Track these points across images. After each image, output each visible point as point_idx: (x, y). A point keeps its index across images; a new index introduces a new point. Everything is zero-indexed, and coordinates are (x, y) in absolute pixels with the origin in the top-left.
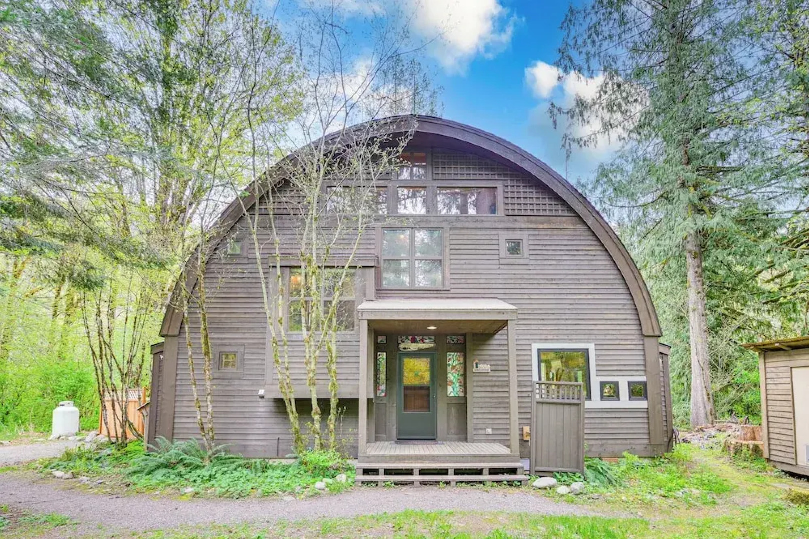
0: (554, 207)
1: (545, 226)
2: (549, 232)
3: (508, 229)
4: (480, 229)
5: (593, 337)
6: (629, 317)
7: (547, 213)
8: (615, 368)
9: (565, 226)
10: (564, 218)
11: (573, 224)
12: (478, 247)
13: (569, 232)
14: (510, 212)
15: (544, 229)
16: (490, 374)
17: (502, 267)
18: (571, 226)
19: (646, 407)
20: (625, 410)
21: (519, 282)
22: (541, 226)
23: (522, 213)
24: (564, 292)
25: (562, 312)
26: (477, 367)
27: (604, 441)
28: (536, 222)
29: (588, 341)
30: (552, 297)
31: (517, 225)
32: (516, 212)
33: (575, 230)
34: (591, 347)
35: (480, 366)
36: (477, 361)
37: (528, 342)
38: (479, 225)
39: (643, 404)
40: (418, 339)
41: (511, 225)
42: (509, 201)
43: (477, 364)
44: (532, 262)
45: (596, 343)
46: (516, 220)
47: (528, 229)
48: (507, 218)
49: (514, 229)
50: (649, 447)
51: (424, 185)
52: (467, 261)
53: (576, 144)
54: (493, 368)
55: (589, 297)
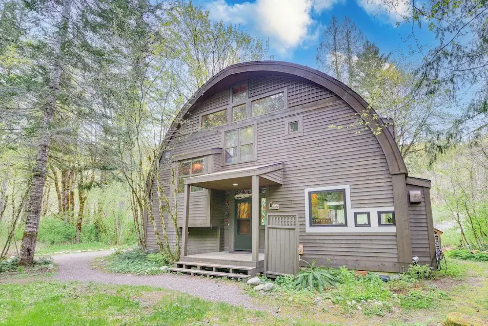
0: (319, 94)
1: (314, 108)
2: (316, 112)
3: (290, 116)
4: (274, 120)
5: (349, 180)
6: (379, 161)
7: (315, 99)
8: (366, 202)
9: (327, 104)
10: (327, 99)
11: (333, 102)
12: (273, 131)
13: (330, 108)
14: (291, 105)
15: (314, 110)
16: (278, 211)
17: (286, 141)
18: (332, 104)
19: (395, 232)
20: (376, 234)
21: (297, 148)
22: (311, 109)
23: (299, 103)
24: (327, 150)
25: (325, 164)
26: (271, 206)
27: (359, 258)
28: (307, 107)
29: (345, 183)
30: (319, 155)
31: (296, 112)
32: (295, 104)
33: (334, 106)
34: (347, 187)
35: (273, 205)
36: (271, 202)
37: (302, 188)
38: (273, 118)
39: (392, 229)
40: (246, 191)
41: (292, 113)
42: (291, 98)
43: (271, 204)
44: (305, 134)
45: (351, 184)
46: (295, 109)
47: (302, 113)
48: (289, 109)
49: (294, 115)
50: (397, 265)
51: (244, 102)
52: (266, 141)
53: (447, 32)
54: (281, 206)
55: (346, 151)
